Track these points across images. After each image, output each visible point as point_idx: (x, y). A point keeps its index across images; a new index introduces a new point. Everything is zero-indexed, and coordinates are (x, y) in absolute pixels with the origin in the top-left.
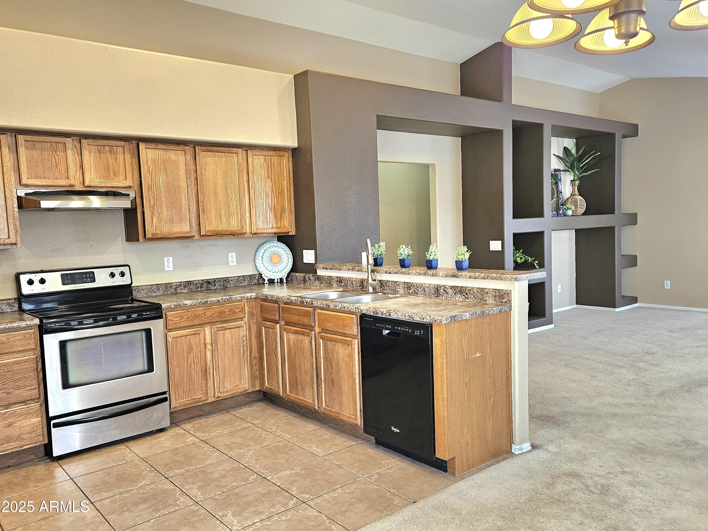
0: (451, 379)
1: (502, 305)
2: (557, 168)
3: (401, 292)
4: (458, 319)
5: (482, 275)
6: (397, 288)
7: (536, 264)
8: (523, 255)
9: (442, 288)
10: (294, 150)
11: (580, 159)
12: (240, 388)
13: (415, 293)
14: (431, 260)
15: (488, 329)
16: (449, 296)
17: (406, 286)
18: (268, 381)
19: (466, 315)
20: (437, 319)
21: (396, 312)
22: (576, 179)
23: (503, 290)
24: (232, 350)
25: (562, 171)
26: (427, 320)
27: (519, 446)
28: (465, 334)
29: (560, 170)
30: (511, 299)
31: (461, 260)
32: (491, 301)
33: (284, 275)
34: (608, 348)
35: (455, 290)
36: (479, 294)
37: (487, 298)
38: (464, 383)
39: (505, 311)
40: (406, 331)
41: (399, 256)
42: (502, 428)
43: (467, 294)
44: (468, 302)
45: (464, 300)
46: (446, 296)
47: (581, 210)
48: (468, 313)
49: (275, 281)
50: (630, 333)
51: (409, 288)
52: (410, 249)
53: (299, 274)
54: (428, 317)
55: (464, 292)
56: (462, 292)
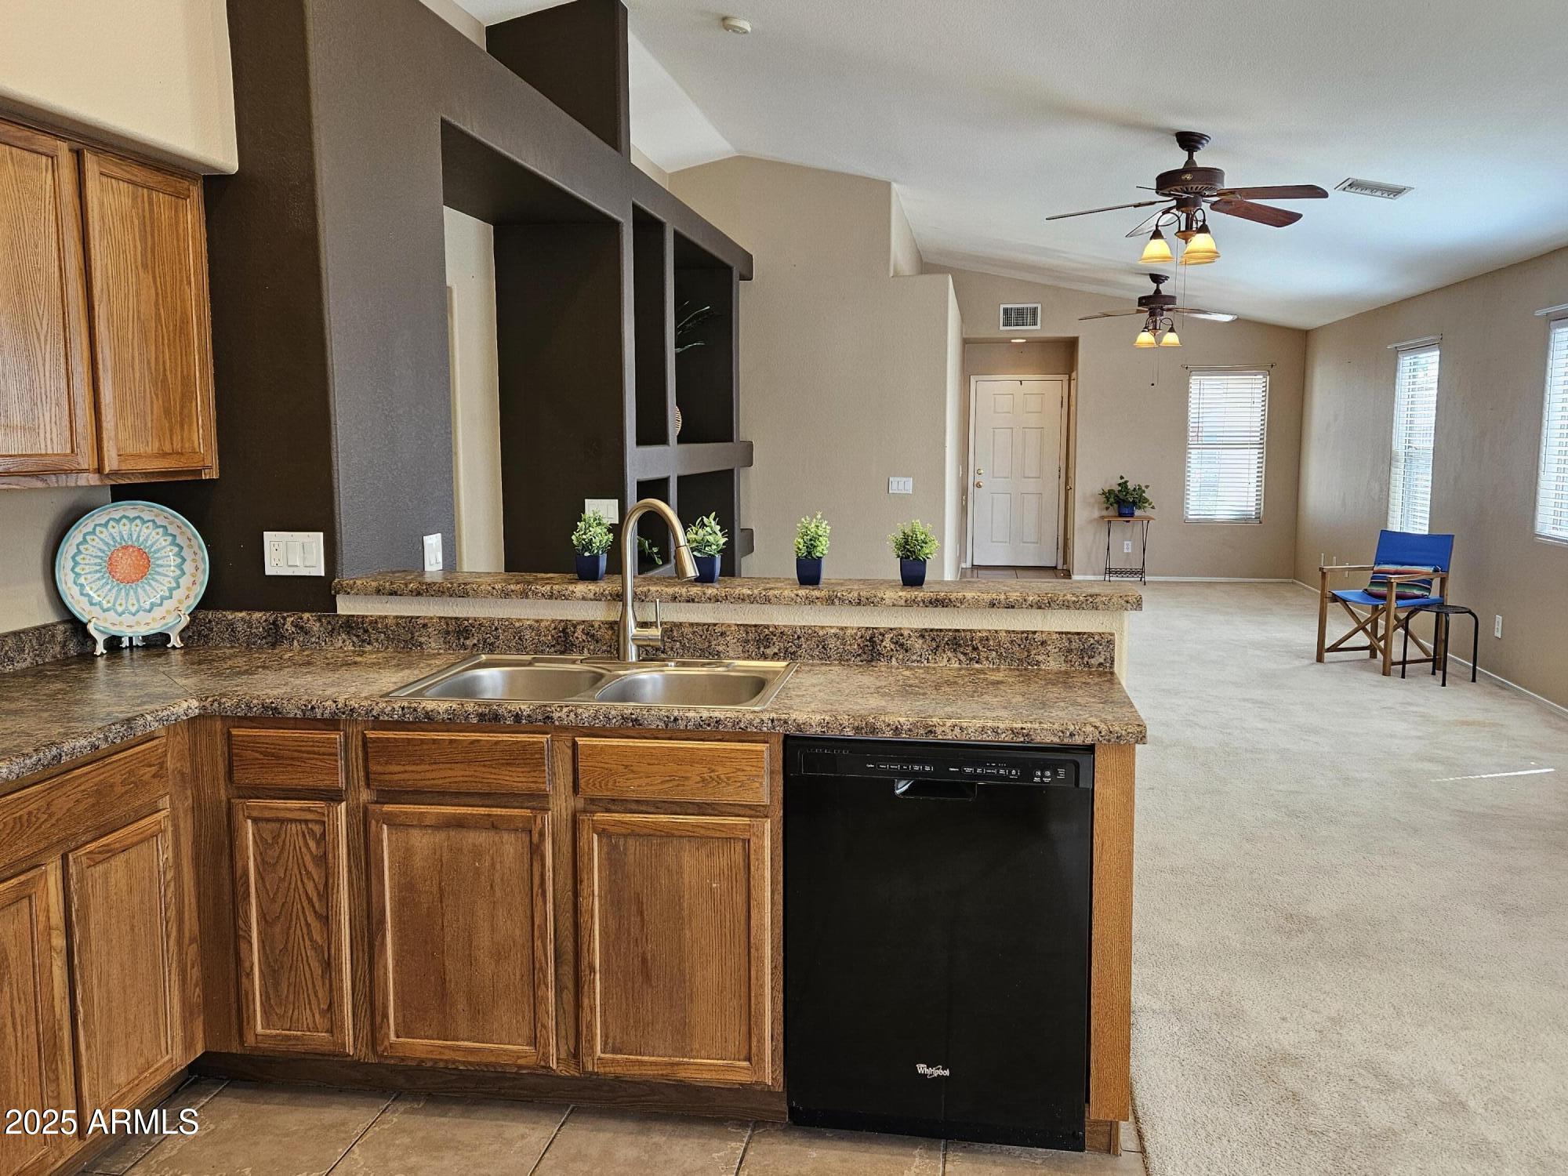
9: (888, 636)
10: (214, 184)
12: (157, 1069)
16: (914, 658)
18: (264, 1012)
21: (955, 722)
23: (1091, 635)
24: (132, 929)
32: (1053, 664)
33: (171, 620)
35: (934, 639)
36: (1016, 648)
37: (1040, 658)
40: (995, 776)
43: (974, 649)
45: (963, 665)
46: (900, 657)
49: (123, 646)
53: (243, 614)
55: (968, 646)
56: (960, 645)
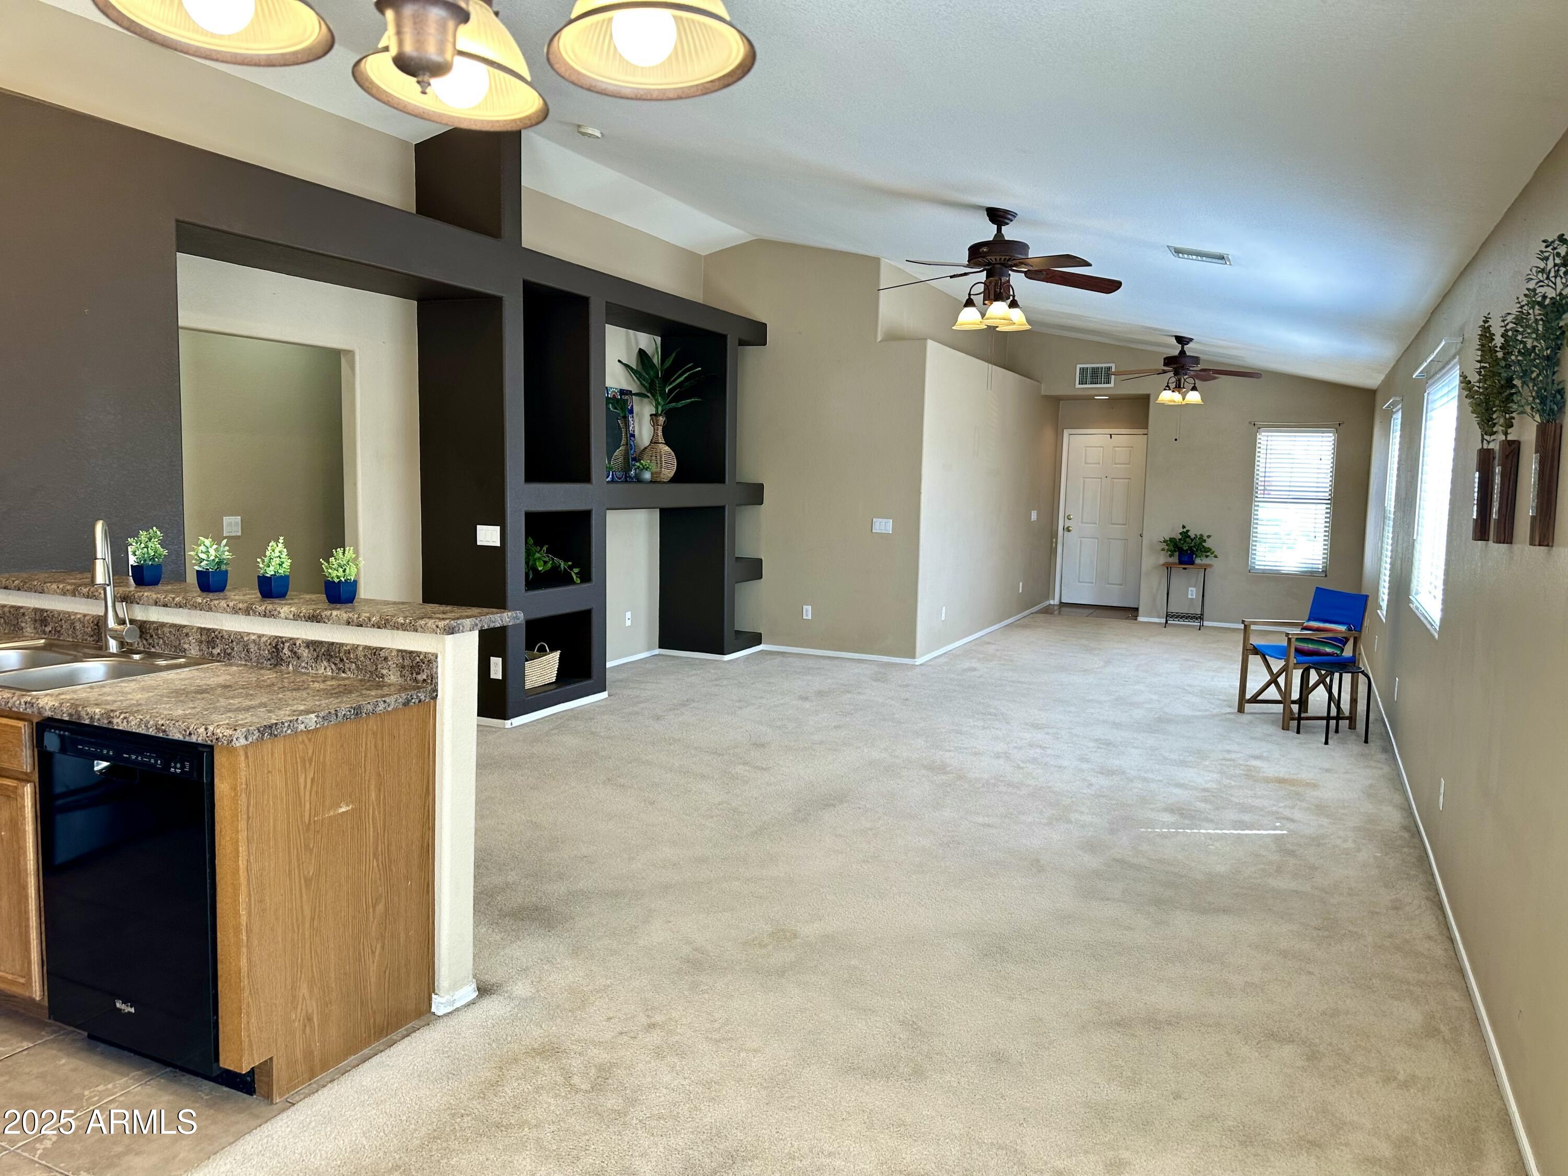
0: (261, 876)
1: (414, 688)
2: (625, 387)
3: (193, 651)
4: (282, 731)
5: (374, 619)
6: (182, 641)
7: (576, 573)
8: (548, 556)
9: (287, 645)
11: (668, 376)
13: (226, 657)
14: (270, 578)
15: (373, 747)
16: (303, 664)
17: (204, 638)
19: (307, 721)
20: (221, 735)
21: (127, 715)
22: (659, 412)
23: (416, 654)
25: (636, 394)
26: (199, 736)
27: (448, 997)
28: (307, 765)
29: (631, 391)
30: (436, 673)
31: (336, 580)
32: (393, 677)
34: (692, 737)
35: (315, 650)
36: (368, 662)
37: (384, 672)
38: (303, 881)
39: (420, 701)
40: (148, 765)
41: (195, 565)
42: (406, 965)
43: (342, 660)
44: (344, 679)
45: (335, 674)
46: (295, 663)
47: (669, 472)
48: (313, 716)
50: (737, 704)
51: (211, 643)
52: (227, 548)
54: (202, 730)
55: (336, 657)
56: (331, 656)
